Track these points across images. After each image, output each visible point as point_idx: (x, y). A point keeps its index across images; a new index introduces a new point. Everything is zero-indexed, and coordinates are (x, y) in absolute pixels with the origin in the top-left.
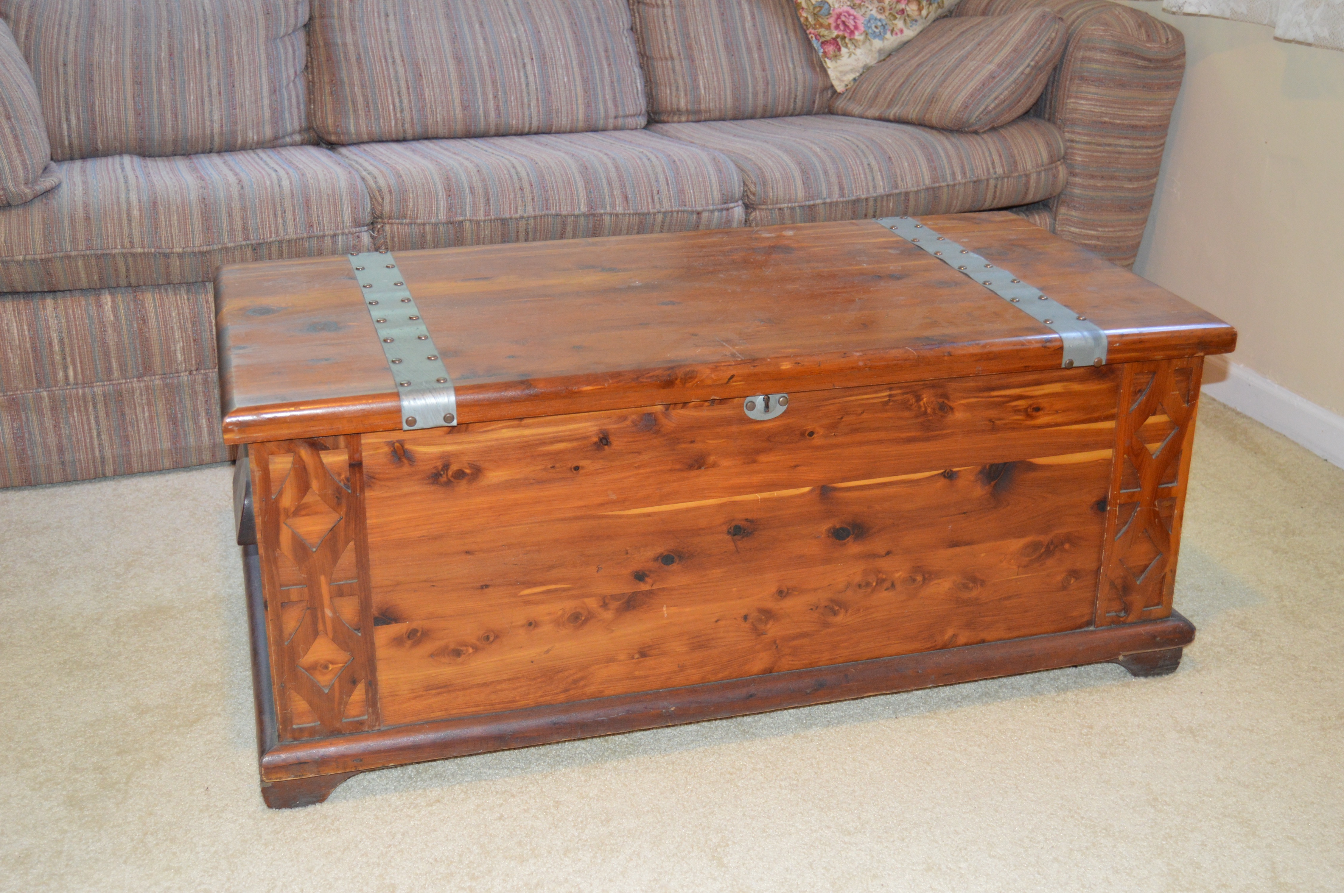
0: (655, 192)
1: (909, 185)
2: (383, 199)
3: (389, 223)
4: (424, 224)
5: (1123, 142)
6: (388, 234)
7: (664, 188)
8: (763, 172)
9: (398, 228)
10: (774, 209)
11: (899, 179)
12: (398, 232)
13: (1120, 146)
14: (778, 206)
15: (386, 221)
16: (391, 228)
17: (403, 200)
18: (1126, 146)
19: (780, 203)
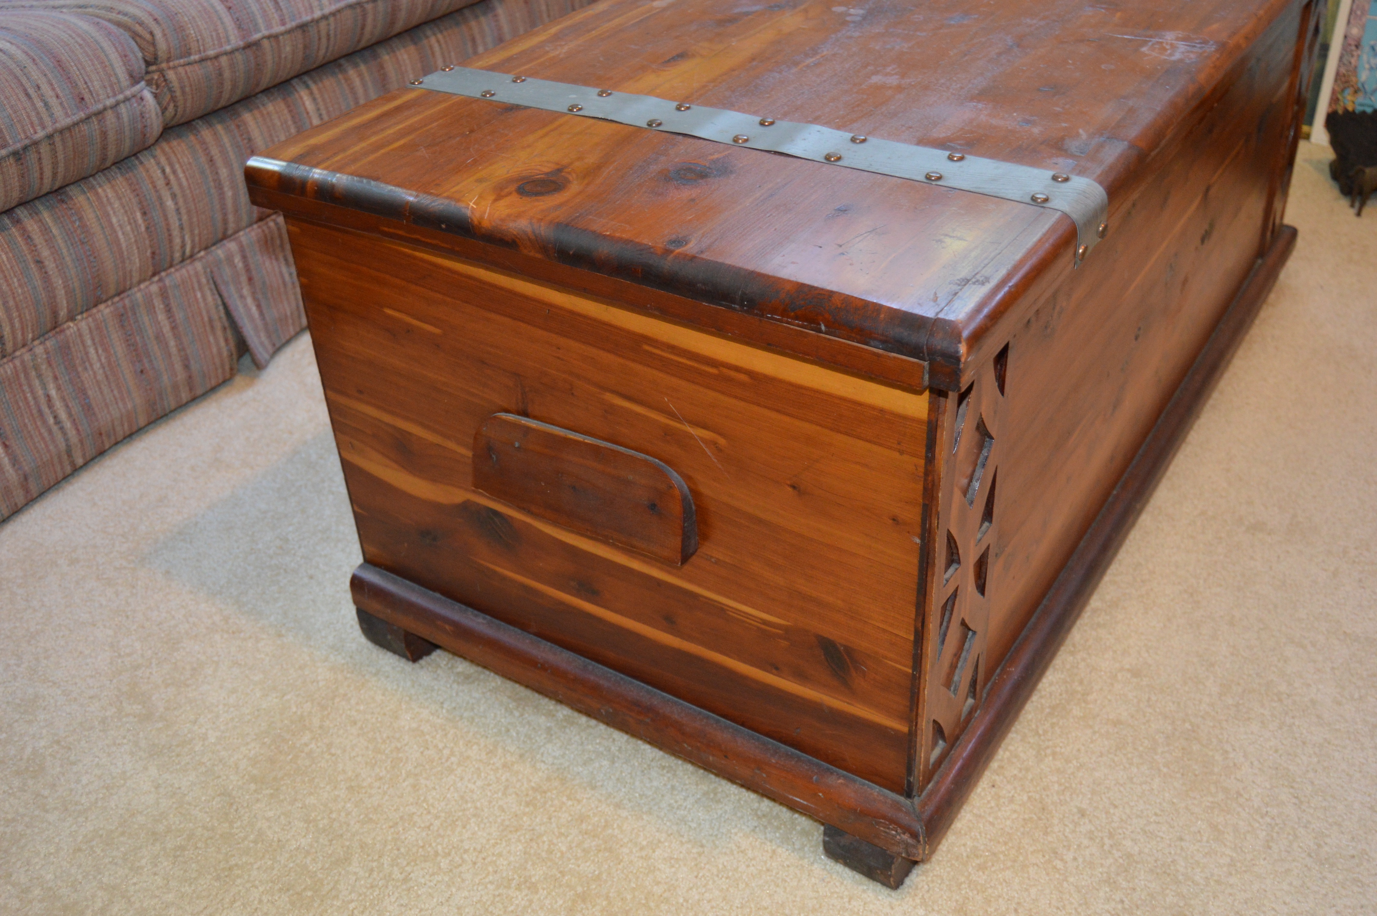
2: (151, 33)
3: (169, 68)
4: (217, 57)
6: (175, 84)
9: (186, 73)
12: (189, 78)
15: (164, 65)
16: (176, 73)
17: (180, 29)
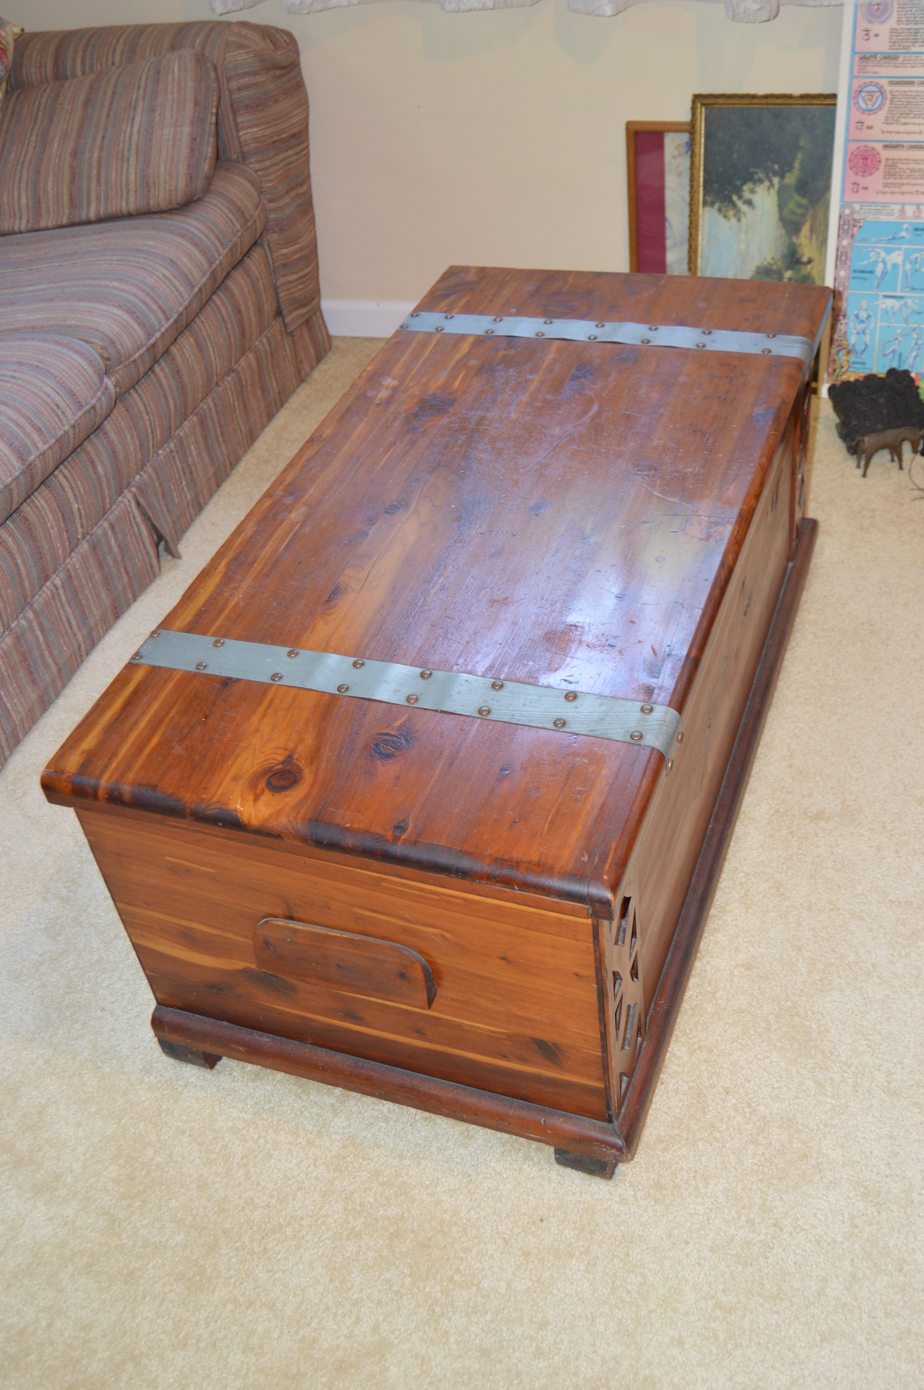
0: (55, 408)
1: (198, 278)
5: (290, 152)
7: (58, 399)
8: (103, 333)
10: (129, 364)
11: (190, 277)
13: (289, 157)
14: (132, 359)
18: (293, 155)
19: (131, 356)
